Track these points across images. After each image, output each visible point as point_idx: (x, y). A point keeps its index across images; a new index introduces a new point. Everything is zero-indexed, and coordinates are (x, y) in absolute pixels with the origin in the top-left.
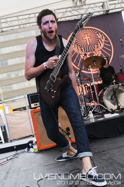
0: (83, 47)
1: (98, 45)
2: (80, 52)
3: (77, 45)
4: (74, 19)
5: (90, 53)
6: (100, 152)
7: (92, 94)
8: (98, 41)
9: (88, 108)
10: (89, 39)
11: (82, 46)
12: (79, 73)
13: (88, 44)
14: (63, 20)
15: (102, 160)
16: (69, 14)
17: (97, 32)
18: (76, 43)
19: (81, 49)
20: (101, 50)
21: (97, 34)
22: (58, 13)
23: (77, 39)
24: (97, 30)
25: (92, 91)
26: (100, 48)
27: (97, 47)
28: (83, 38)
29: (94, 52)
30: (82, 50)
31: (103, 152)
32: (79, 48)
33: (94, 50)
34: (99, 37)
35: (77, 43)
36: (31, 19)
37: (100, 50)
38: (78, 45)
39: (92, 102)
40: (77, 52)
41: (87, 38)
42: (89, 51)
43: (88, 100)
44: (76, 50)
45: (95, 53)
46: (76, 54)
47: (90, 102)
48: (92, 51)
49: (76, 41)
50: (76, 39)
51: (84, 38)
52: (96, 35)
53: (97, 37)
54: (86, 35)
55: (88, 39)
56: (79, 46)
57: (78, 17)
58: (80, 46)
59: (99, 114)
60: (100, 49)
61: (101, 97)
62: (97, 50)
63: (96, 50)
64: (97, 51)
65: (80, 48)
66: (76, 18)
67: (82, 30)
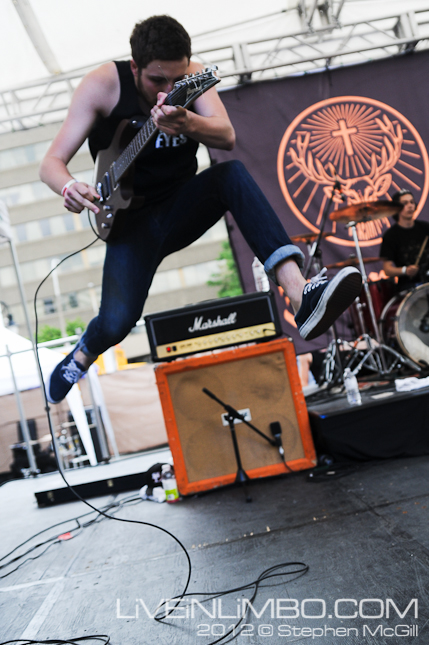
0: (332, 163)
1: (379, 154)
2: (321, 177)
3: (314, 155)
4: (301, 73)
5: (354, 181)
6: (371, 509)
7: (360, 314)
8: (380, 144)
9: (347, 358)
10: (353, 137)
11: (331, 159)
12: (315, 245)
13: (350, 152)
14: (269, 75)
15: (374, 536)
16: (288, 57)
17: (378, 112)
18: (309, 149)
19: (326, 167)
20: (390, 172)
21: (378, 121)
22: (252, 55)
23: (313, 138)
24: (376, 108)
25: (361, 302)
26: (388, 163)
27: (379, 163)
28: (331, 132)
29: (367, 178)
30: (328, 172)
31: (381, 506)
32: (319, 165)
33: (368, 172)
34: (385, 129)
35: (314, 150)
37: (387, 172)
38: (318, 155)
39: (359, 339)
40: (313, 178)
41: (345, 132)
42: (352, 176)
43: (348, 331)
44: (310, 172)
45: (371, 182)
46: (311, 184)
47: (354, 337)
48: (360, 175)
49: (311, 142)
50: (312, 135)
51: (335, 134)
52: (375, 123)
53: (379, 129)
54: (342, 123)
55: (350, 136)
56: (320, 159)
58: (323, 159)
59: (382, 378)
60: (387, 169)
61: (388, 323)
62: (378, 169)
63: (376, 170)
64: (377, 175)
65: (324, 164)
66: (311, 68)
67: (330, 106)
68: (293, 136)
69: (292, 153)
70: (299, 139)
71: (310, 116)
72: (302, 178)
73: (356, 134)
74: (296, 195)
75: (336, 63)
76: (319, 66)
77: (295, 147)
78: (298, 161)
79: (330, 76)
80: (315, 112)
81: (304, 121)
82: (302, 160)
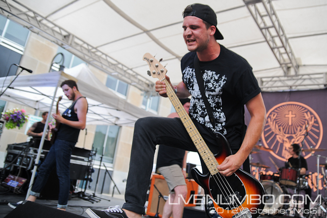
0: (282, 127)
1: (301, 127)
2: (277, 131)
3: (276, 122)
4: (281, 91)
5: (289, 135)
8: (303, 123)
11: (282, 125)
13: (290, 124)
14: (269, 90)
16: (279, 84)
17: (306, 110)
18: (275, 119)
19: (279, 128)
21: (305, 114)
23: (278, 116)
24: (306, 109)
27: (300, 130)
29: (294, 135)
30: (280, 130)
32: (277, 126)
33: (295, 133)
34: (307, 118)
35: (277, 121)
37: (303, 135)
40: (274, 131)
41: (290, 116)
42: (288, 133)
44: (273, 128)
45: (295, 137)
46: (273, 133)
48: (291, 133)
51: (286, 116)
53: (304, 117)
54: (290, 112)
58: (279, 125)
60: (303, 133)
62: (299, 133)
63: (298, 133)
64: (298, 135)
65: (279, 126)
67: (288, 105)
68: (271, 113)
69: (269, 120)
70: (273, 115)
72: (270, 130)
73: (295, 117)
75: (294, 89)
77: (270, 117)
78: (270, 123)
79: (291, 93)
81: (276, 109)
82: (272, 123)
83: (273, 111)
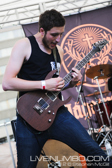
0: (83, 52)
2: (79, 58)
3: (75, 49)
4: (69, 15)
5: (93, 59)
7: (101, 116)
9: (97, 136)
10: (91, 41)
11: (82, 50)
12: (80, 87)
13: (90, 47)
17: (101, 30)
18: (73, 46)
19: (81, 54)
21: (101, 34)
22: (47, 7)
23: (74, 42)
24: (100, 29)
25: (101, 111)
26: (107, 51)
27: (103, 51)
28: (82, 39)
29: (98, 58)
30: (82, 56)
32: (78, 53)
34: (105, 37)
35: (75, 47)
36: (11, 16)
37: (107, 55)
38: (77, 49)
39: (101, 128)
40: (75, 59)
41: (88, 39)
43: (95, 124)
44: (74, 56)
45: (100, 60)
47: (99, 127)
48: (95, 57)
49: (73, 43)
51: (84, 40)
52: (100, 35)
54: (86, 35)
55: (90, 40)
56: (78, 50)
57: (75, 12)
58: (79, 51)
63: (102, 55)
65: (80, 53)
66: (72, 12)
67: (81, 28)
68: (66, 41)
69: (66, 48)
70: (69, 42)
71: (72, 33)
72: (70, 59)
74: (68, 66)
75: (83, 10)
76: (76, 12)
77: (67, 46)
78: (69, 51)
79: (80, 15)
80: (75, 31)
81: (70, 35)
82: (70, 51)
83: (68, 38)
